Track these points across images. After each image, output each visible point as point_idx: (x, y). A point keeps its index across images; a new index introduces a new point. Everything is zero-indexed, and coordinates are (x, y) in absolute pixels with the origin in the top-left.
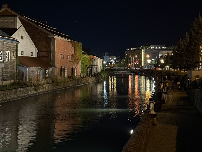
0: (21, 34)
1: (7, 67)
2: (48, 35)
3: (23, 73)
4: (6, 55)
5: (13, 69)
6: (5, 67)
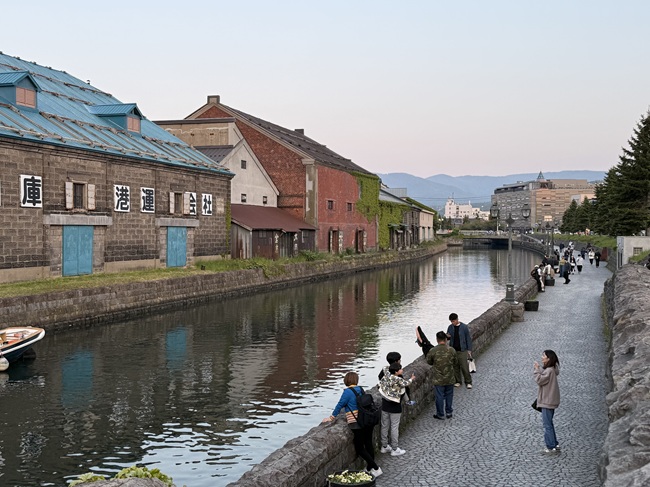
0: (241, 158)
1: (205, 227)
3: (241, 242)
4: (204, 203)
5: (220, 232)
6: (201, 227)
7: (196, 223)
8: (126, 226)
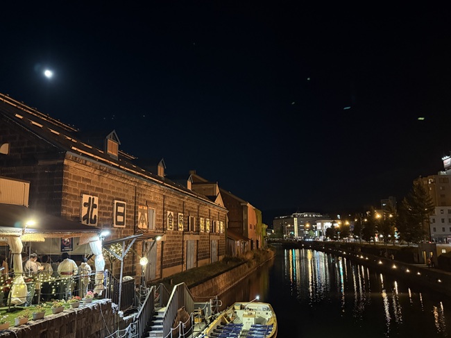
1: (221, 240)
2: (240, 202)
3: (231, 247)
4: (221, 227)
7: (218, 238)
8: (202, 240)
